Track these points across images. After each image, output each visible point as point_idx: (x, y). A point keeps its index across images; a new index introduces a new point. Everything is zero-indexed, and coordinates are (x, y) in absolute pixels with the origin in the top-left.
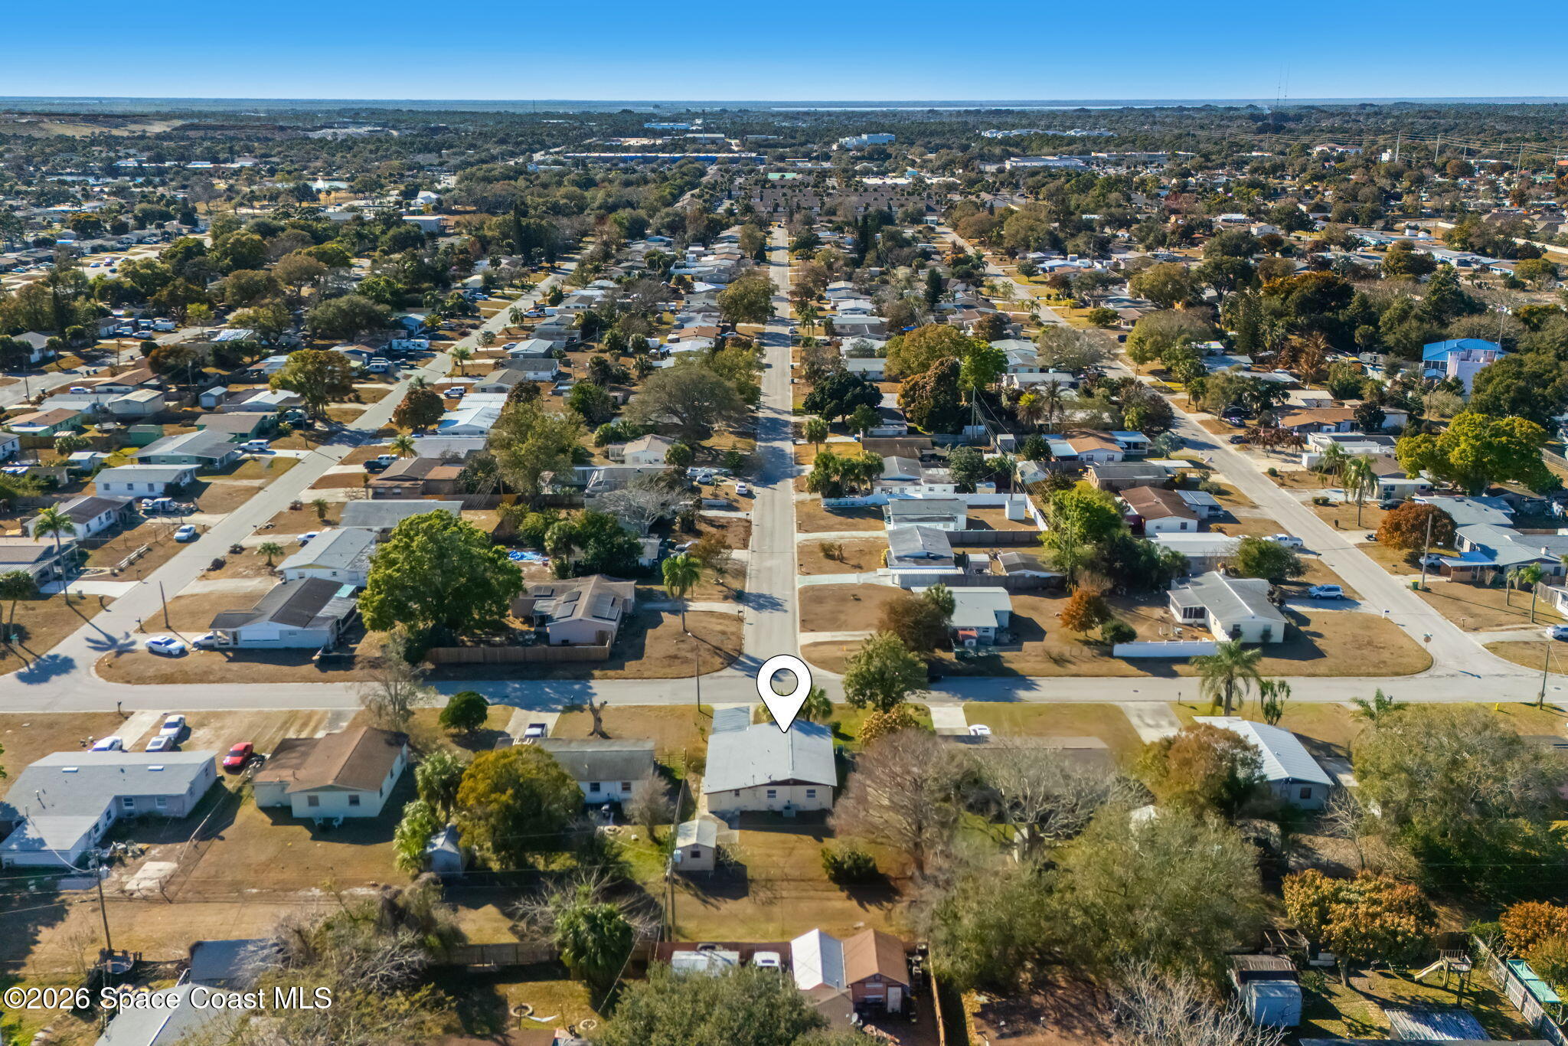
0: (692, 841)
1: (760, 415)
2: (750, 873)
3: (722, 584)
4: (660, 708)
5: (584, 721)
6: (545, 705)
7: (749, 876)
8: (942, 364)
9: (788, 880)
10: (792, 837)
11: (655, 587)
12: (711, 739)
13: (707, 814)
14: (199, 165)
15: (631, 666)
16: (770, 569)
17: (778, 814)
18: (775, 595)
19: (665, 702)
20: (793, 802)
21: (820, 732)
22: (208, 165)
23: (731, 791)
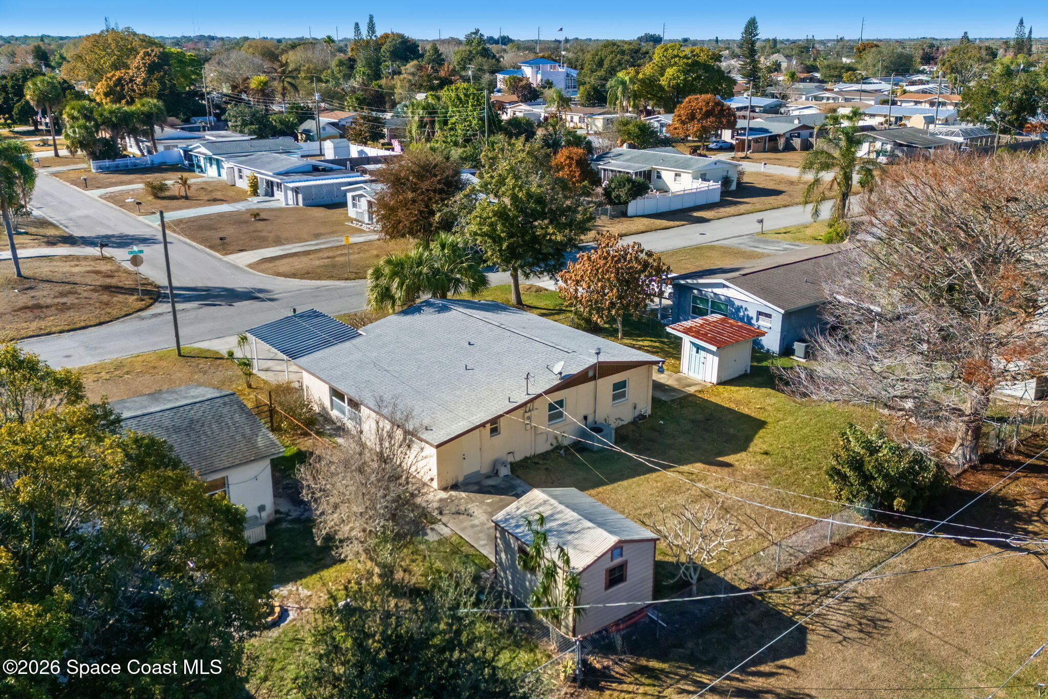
16: (88, 216)
23: (483, 425)
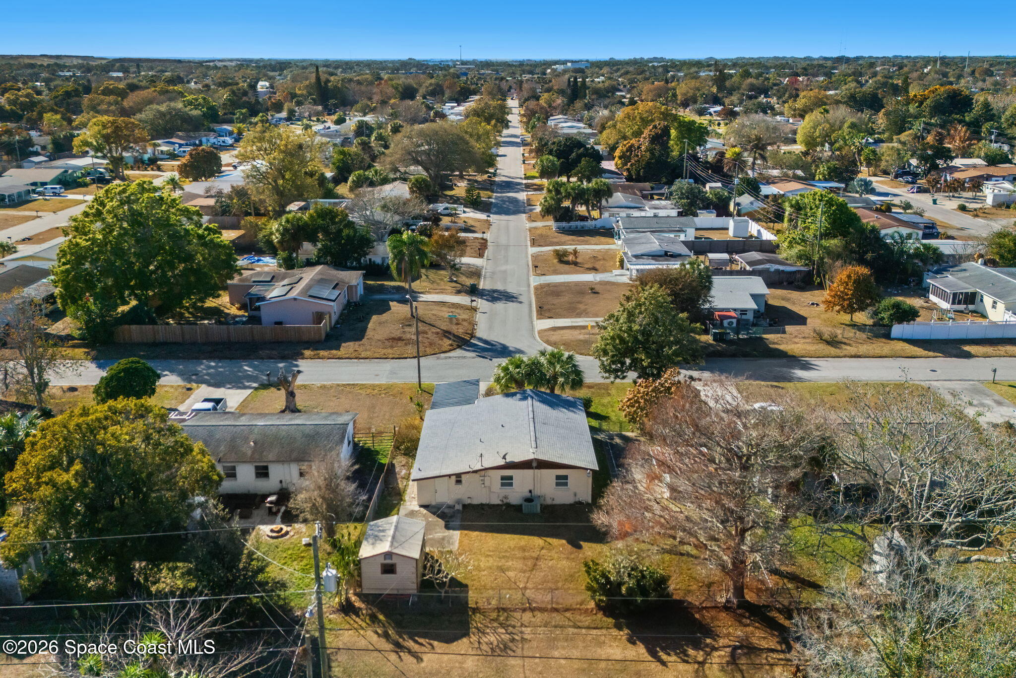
0: (384, 547)
1: (497, 179)
2: (473, 597)
3: (456, 282)
4: (373, 387)
5: (278, 398)
6: (237, 383)
7: (472, 605)
8: (655, 127)
9: (532, 610)
10: (538, 541)
11: (386, 283)
12: (429, 414)
13: (417, 508)
14: (115, 74)
15: (348, 347)
16: (505, 272)
17: (518, 508)
18: (509, 291)
19: (383, 381)
20: (537, 492)
21: (569, 405)
22: (120, 74)
23: (450, 476)
